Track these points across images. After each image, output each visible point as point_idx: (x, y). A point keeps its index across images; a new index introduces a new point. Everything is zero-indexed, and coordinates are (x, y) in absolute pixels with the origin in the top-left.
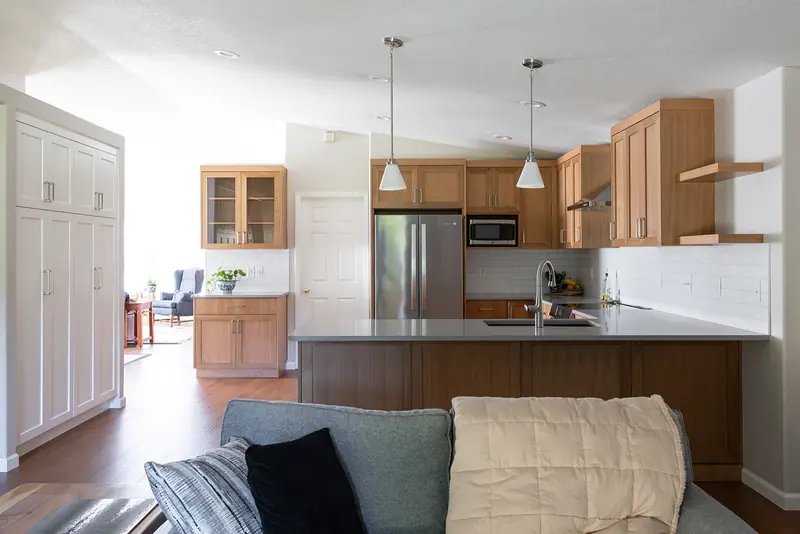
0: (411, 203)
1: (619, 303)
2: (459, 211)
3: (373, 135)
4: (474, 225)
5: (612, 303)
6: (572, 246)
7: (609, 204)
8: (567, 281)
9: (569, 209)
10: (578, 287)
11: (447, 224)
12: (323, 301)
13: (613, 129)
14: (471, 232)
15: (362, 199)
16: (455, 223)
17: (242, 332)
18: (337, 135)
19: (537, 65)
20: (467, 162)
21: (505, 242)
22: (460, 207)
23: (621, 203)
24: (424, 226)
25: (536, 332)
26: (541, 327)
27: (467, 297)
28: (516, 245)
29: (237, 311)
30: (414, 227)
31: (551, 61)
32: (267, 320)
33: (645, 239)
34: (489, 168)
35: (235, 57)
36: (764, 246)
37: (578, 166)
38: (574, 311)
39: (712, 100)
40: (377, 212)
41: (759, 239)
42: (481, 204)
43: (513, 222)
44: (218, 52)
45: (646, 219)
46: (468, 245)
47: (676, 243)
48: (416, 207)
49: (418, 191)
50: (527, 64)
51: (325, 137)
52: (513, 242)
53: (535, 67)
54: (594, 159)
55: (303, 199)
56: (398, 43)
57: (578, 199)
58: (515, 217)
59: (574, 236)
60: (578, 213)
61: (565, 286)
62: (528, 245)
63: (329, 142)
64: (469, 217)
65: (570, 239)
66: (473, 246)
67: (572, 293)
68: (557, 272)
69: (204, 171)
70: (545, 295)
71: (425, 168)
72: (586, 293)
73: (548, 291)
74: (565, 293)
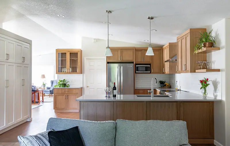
0: (118, 60)
1: (180, 90)
2: (133, 63)
4: (138, 67)
5: (178, 90)
6: (167, 73)
7: (176, 60)
8: (166, 84)
9: (165, 62)
10: (169, 85)
11: (129, 66)
12: (93, 89)
13: (177, 38)
14: (136, 69)
15: (104, 59)
16: (131, 66)
17: (68, 99)
18: (97, 40)
19: (152, 18)
20: (135, 48)
21: (147, 72)
22: (133, 61)
23: (180, 60)
24: (122, 67)
25: (152, 98)
26: (153, 97)
27: (135, 89)
28: (150, 73)
29: (66, 92)
30: (119, 67)
31: (156, 17)
32: (76, 95)
33: (186, 71)
34: (142, 50)
35: (64, 17)
36: (220, 73)
37: (168, 49)
38: (166, 93)
39: (206, 29)
40: (108, 63)
41: (218, 70)
42: (140, 60)
43: (149, 66)
44: (58, 15)
45: (186, 65)
46: (136, 73)
47: (195, 72)
48: (120, 61)
49: (121, 56)
50: (149, 18)
51: (93, 41)
52: (149, 72)
53: (151, 19)
54: (173, 47)
55: (87, 59)
56: (110, 12)
57: (168, 59)
58: (150, 64)
59: (167, 70)
60: (168, 63)
61: (165, 85)
62: (154, 73)
63: (94, 42)
64: (136, 64)
65: (166, 71)
66: (137, 73)
67: (167, 87)
68: (163, 81)
69: (57, 50)
70: (159, 88)
71: (123, 50)
72: (172, 87)
73: (160, 87)
74: (165, 87)
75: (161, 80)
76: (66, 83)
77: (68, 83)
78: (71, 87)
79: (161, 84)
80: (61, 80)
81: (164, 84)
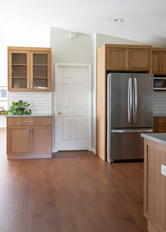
0: (125, 67)
3: (98, 35)
12: (69, 118)
15: (88, 67)
16: (150, 78)
17: (33, 135)
18: (78, 35)
20: (152, 48)
22: (149, 70)
24: (135, 79)
29: (30, 124)
30: (130, 80)
48: (128, 69)
49: (129, 61)
51: (70, 35)
55: (59, 66)
63: (72, 38)
69: (9, 49)
71: (132, 50)
76: (25, 107)
77: (28, 108)
78: (33, 114)
80: (15, 102)
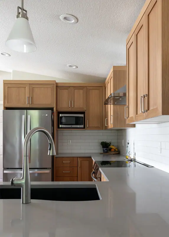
0: (25, 104)
2: (52, 109)
4: (62, 117)
6: (110, 127)
8: (111, 147)
10: (117, 150)
11: (43, 115)
14: (60, 121)
16: (47, 115)
21: (78, 126)
24: (29, 116)
28: (84, 128)
30: (24, 117)
42: (65, 105)
43: (82, 115)
45: (148, 95)
46: (59, 127)
49: (29, 98)
52: (82, 126)
58: (83, 113)
59: (110, 121)
61: (110, 149)
62: (91, 128)
64: (59, 113)
65: (109, 123)
66: (61, 128)
67: (114, 153)
68: (107, 142)
70: (101, 154)
71: (33, 86)
72: (121, 153)
73: (102, 152)
74: (110, 152)
75: (104, 141)
79: (103, 147)
81: (108, 147)
